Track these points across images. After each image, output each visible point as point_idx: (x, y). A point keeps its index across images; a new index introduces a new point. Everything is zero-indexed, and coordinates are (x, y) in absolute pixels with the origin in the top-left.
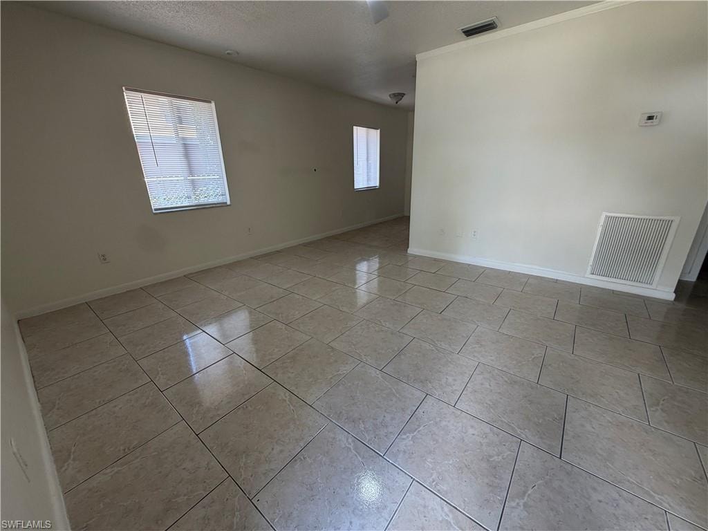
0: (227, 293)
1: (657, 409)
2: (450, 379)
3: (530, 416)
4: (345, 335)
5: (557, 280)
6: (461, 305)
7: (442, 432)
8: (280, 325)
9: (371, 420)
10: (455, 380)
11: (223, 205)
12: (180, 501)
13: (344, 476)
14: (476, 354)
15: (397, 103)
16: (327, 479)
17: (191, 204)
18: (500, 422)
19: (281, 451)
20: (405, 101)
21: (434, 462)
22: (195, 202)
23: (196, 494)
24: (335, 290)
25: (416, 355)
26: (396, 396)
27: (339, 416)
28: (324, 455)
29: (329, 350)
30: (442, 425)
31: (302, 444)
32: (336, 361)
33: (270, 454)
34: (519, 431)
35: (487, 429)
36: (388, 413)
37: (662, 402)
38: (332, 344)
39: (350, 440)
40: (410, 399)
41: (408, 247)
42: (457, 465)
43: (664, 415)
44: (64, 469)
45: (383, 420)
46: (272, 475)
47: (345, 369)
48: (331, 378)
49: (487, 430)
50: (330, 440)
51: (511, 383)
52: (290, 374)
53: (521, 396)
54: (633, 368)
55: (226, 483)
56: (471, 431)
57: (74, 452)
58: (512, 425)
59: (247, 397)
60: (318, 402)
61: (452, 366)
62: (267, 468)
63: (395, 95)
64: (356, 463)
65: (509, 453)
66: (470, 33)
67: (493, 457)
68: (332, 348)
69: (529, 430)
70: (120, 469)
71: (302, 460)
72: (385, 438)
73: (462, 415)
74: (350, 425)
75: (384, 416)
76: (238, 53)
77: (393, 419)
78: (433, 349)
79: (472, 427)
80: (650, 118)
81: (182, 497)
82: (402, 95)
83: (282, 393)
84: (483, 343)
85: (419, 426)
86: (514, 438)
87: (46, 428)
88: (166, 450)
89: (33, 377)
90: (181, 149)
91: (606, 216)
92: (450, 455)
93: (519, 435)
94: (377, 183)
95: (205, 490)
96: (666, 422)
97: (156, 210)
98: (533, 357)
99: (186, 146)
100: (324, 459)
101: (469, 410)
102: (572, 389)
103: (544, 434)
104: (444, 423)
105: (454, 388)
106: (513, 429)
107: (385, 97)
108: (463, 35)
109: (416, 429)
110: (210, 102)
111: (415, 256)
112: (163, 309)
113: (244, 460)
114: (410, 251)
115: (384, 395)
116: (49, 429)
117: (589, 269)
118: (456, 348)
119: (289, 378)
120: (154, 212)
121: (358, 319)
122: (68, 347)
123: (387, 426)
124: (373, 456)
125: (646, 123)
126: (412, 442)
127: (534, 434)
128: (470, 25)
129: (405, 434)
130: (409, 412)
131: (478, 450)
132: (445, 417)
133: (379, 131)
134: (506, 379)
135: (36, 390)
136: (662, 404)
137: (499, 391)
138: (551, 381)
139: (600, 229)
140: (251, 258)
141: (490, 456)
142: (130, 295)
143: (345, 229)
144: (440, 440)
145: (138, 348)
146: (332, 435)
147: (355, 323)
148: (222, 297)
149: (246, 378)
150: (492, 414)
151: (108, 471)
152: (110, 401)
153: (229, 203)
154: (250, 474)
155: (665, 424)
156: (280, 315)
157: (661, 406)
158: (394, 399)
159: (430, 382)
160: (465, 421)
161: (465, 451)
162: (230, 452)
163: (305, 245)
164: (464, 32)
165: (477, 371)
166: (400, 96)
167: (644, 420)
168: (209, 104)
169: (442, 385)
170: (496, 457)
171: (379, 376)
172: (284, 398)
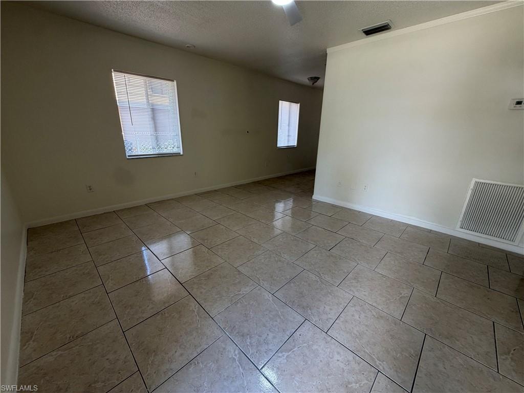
0: (171, 220)
1: (507, 359)
2: (327, 308)
3: (389, 350)
4: (251, 261)
5: (431, 230)
6: (347, 245)
7: (313, 355)
8: (204, 249)
9: (257, 337)
10: (331, 309)
11: (177, 155)
12: (97, 386)
13: (225, 383)
14: (352, 289)
15: (313, 84)
16: (212, 384)
17: (155, 153)
18: (363, 353)
19: (182, 355)
20: (318, 83)
21: (301, 382)
22: (157, 152)
23: (110, 382)
24: (250, 225)
25: (304, 284)
26: (281, 318)
27: (232, 330)
28: (214, 362)
29: (236, 273)
30: (313, 348)
31: (199, 350)
32: (239, 282)
33: (173, 355)
34: (378, 362)
35: (350, 356)
36: (271, 332)
37: (512, 352)
38: (240, 269)
39: (237, 352)
40: (291, 321)
41: (313, 194)
42: (319, 387)
43: (513, 364)
44: (26, 347)
45: (266, 338)
46: (170, 374)
47: (245, 290)
48: (233, 297)
49: (351, 358)
50: (221, 350)
51: (378, 318)
52: (202, 290)
53: (385, 331)
54: (489, 316)
55: (134, 376)
56: (336, 357)
57: (36, 335)
58: (373, 357)
59: (167, 305)
60: (218, 316)
61: (331, 296)
62: (168, 367)
63: (312, 79)
64: (237, 373)
65: (367, 382)
66: (369, 32)
67: (352, 383)
68: (239, 271)
69: (386, 362)
70: (62, 353)
71: (195, 364)
72: (265, 354)
73: (332, 341)
74: (240, 339)
75: (268, 335)
76: (195, 47)
77: (274, 337)
78: (318, 280)
79: (338, 353)
80: (519, 103)
81: (100, 383)
82: (317, 78)
83: (193, 305)
84: (360, 280)
85: (294, 347)
86: (373, 368)
87: (22, 313)
88: (99, 342)
89: (25, 272)
90: (150, 112)
91: (476, 182)
92: (315, 376)
93: (378, 366)
94: (295, 144)
95: (118, 380)
96: (514, 370)
97: (129, 156)
98: (400, 296)
99: (154, 111)
100: (213, 366)
101: (339, 337)
102: (431, 329)
103: (400, 369)
104: (315, 347)
105: (329, 316)
106: (373, 359)
107: (304, 79)
108: (364, 34)
109: (292, 349)
110: (173, 81)
111: (318, 202)
112: (125, 229)
113: (153, 358)
114: (314, 197)
115: (271, 316)
116: (24, 313)
117: (459, 224)
118: (337, 281)
119: (201, 293)
120: (127, 158)
121: (264, 250)
122: (55, 251)
123: (268, 344)
124: (251, 369)
125: (515, 107)
126: (285, 361)
127: (391, 367)
128: (368, 27)
129: (281, 353)
130: (288, 333)
131: (340, 376)
132: (317, 342)
133: (299, 105)
134: (375, 314)
135: (25, 282)
136: (512, 354)
137: (366, 324)
138: (413, 320)
139: (470, 192)
140: (196, 194)
141: (349, 383)
142: (106, 216)
143: (267, 177)
144: (309, 363)
145: (100, 257)
146: (224, 346)
147: (260, 252)
148: (168, 223)
149: (170, 289)
150: (356, 344)
151: (55, 353)
152: (70, 297)
153: (182, 153)
154: (154, 371)
155: (514, 373)
156: (206, 241)
157: (511, 356)
158: (278, 320)
159: (310, 309)
160: (333, 347)
161: (329, 375)
162: (144, 350)
163: (236, 187)
164: (364, 32)
165: (351, 304)
166: (315, 79)
167: (494, 366)
168: (173, 83)
169: (319, 313)
170: (354, 384)
171: (271, 299)
172: (194, 310)
